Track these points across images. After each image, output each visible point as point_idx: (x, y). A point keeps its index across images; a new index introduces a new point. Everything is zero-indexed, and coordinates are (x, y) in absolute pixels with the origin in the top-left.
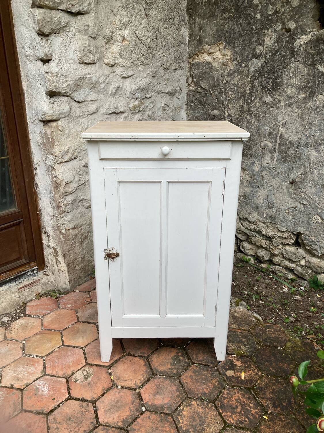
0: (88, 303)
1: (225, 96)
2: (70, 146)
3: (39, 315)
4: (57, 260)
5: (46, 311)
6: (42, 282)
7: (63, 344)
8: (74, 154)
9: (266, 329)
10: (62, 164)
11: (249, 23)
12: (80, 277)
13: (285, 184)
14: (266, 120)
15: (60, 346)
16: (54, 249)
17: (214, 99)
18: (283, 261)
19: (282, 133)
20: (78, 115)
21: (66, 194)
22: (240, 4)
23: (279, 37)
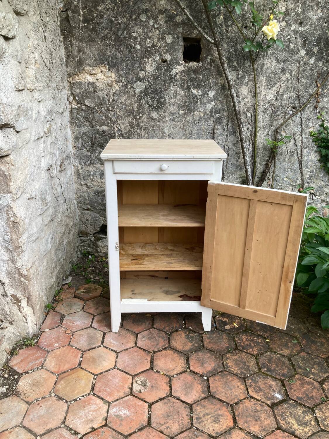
0: (71, 334)
1: (112, 113)
3: (36, 367)
5: (40, 360)
7: (95, 375)
10: (16, 201)
11: (130, 52)
14: (154, 132)
15: (94, 378)
16: (13, 295)
17: (101, 116)
20: (20, 146)
21: (23, 233)
22: (119, 34)
23: (159, 65)
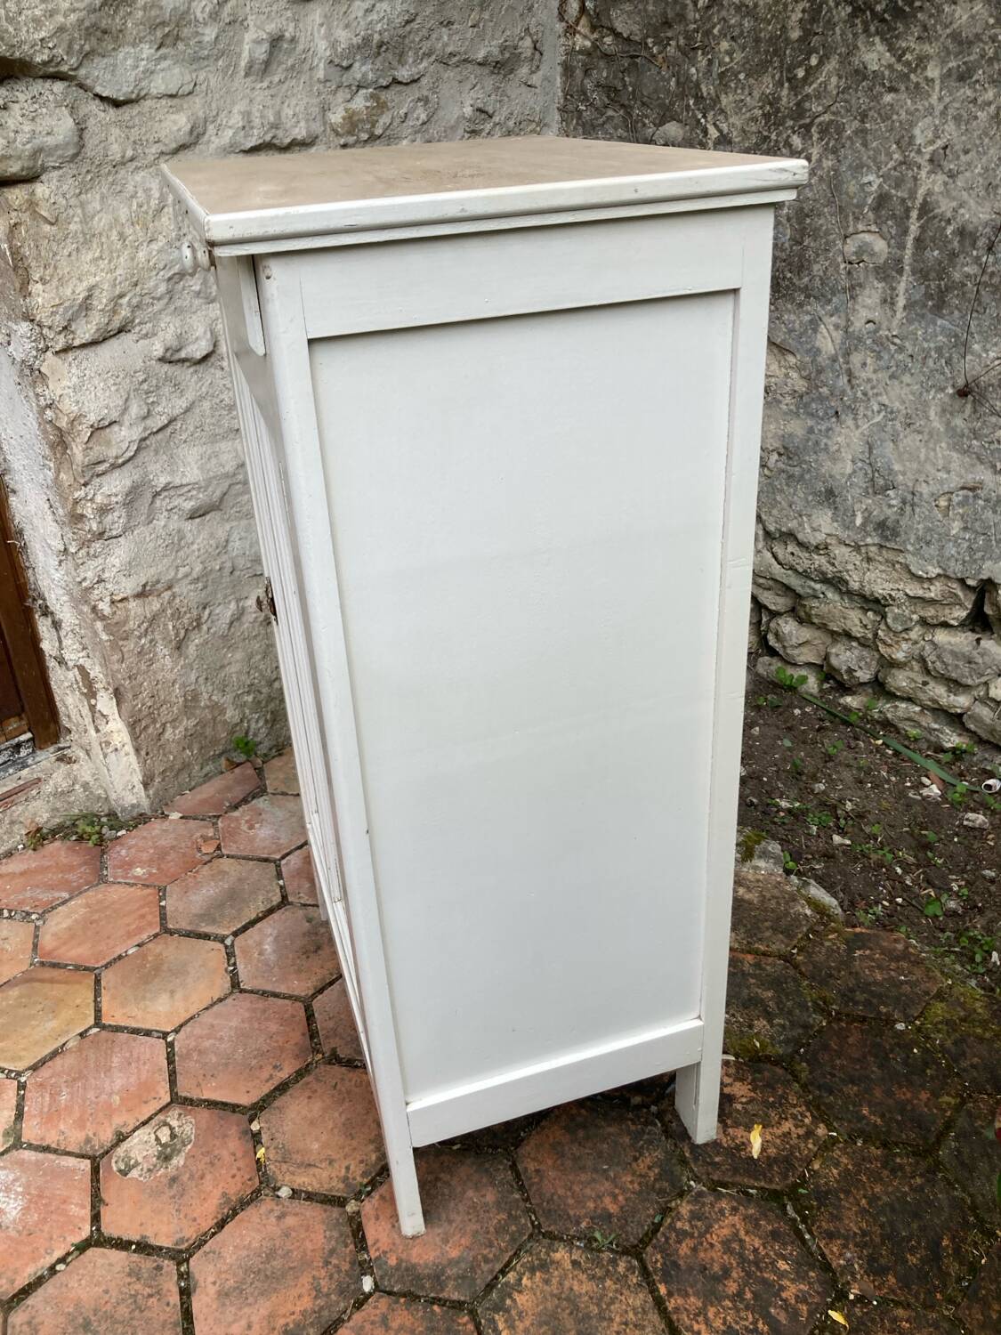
0: (207, 858)
1: (704, 63)
2: (92, 281)
3: (27, 908)
4: (92, 708)
5: (57, 895)
6: (48, 788)
7: (98, 1022)
8: (114, 312)
9: (850, 950)
10: (71, 356)
12: (186, 766)
13: (937, 400)
14: (865, 145)
15: (86, 1031)
16: (81, 669)
17: (663, 78)
18: (925, 683)
19: (929, 193)
20: (118, 157)
21: (95, 470)
